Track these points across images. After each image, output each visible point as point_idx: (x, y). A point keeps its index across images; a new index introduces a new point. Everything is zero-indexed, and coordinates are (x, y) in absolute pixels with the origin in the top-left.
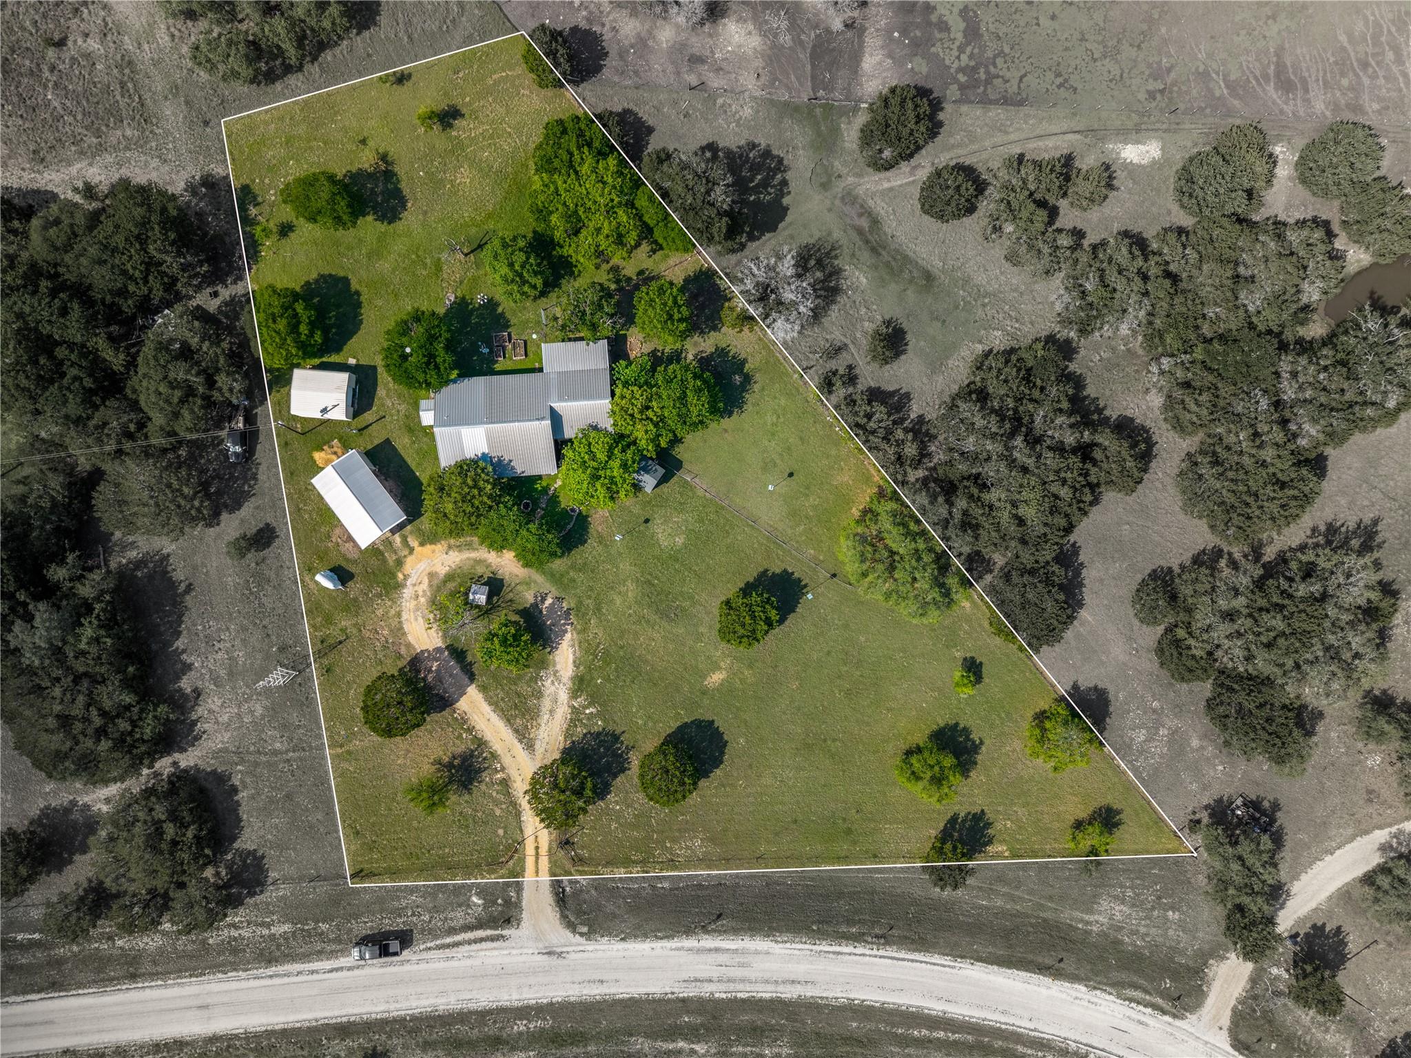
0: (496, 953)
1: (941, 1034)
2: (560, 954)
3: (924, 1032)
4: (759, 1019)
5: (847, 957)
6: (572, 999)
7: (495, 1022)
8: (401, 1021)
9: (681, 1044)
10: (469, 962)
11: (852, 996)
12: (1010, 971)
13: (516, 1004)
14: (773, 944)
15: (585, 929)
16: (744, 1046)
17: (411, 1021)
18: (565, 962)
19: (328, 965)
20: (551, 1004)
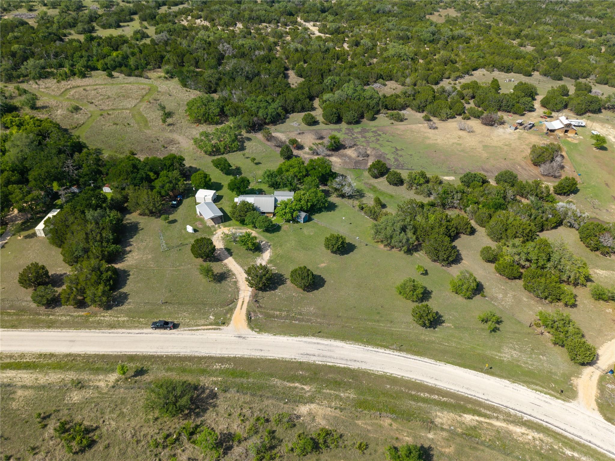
0: (214, 334)
1: (436, 397)
2: (244, 338)
3: (427, 395)
4: (338, 377)
5: (382, 354)
6: (246, 356)
7: (205, 363)
8: (160, 357)
9: (297, 385)
10: (201, 337)
11: (386, 371)
12: (466, 370)
13: (218, 356)
14: (345, 344)
15: (258, 330)
16: (330, 390)
17: (166, 357)
18: (246, 341)
19: (137, 331)
20: (235, 357)
